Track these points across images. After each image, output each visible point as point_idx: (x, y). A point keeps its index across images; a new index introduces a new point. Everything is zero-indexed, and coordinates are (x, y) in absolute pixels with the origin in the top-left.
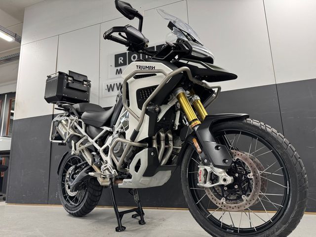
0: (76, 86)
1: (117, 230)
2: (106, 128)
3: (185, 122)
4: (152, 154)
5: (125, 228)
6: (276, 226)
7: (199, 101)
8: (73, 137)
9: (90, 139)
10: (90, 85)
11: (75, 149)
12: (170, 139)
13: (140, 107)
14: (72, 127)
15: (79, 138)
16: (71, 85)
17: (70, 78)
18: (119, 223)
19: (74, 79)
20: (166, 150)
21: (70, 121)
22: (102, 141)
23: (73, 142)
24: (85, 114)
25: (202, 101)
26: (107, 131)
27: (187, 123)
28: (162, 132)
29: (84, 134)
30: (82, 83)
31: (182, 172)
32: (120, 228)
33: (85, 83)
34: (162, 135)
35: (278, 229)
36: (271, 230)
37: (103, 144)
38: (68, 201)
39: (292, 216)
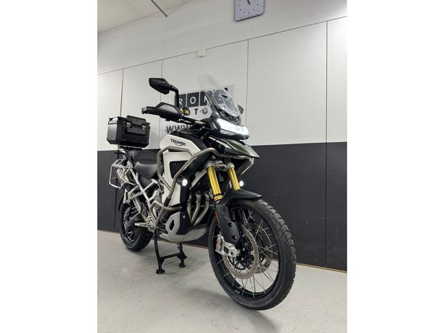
0: (134, 130)
1: (158, 272)
2: (154, 181)
4: (184, 217)
5: (164, 271)
6: (266, 298)
7: (233, 169)
8: (126, 185)
9: (141, 188)
10: (149, 128)
11: (127, 198)
13: (173, 177)
14: (127, 174)
15: (132, 187)
16: (129, 130)
17: (128, 124)
18: (160, 267)
19: (132, 124)
20: (201, 210)
21: (124, 170)
22: (150, 193)
23: (126, 191)
24: (138, 163)
25: (236, 169)
26: (155, 184)
28: (198, 194)
29: (138, 182)
30: (140, 127)
32: (160, 271)
33: (143, 126)
34: (198, 196)
35: (267, 300)
36: (263, 299)
37: (151, 196)
38: (126, 236)
39: (278, 293)
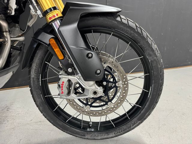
3: (36, 10)
12: (4, 30)
27: (39, 12)
31: (32, 79)
